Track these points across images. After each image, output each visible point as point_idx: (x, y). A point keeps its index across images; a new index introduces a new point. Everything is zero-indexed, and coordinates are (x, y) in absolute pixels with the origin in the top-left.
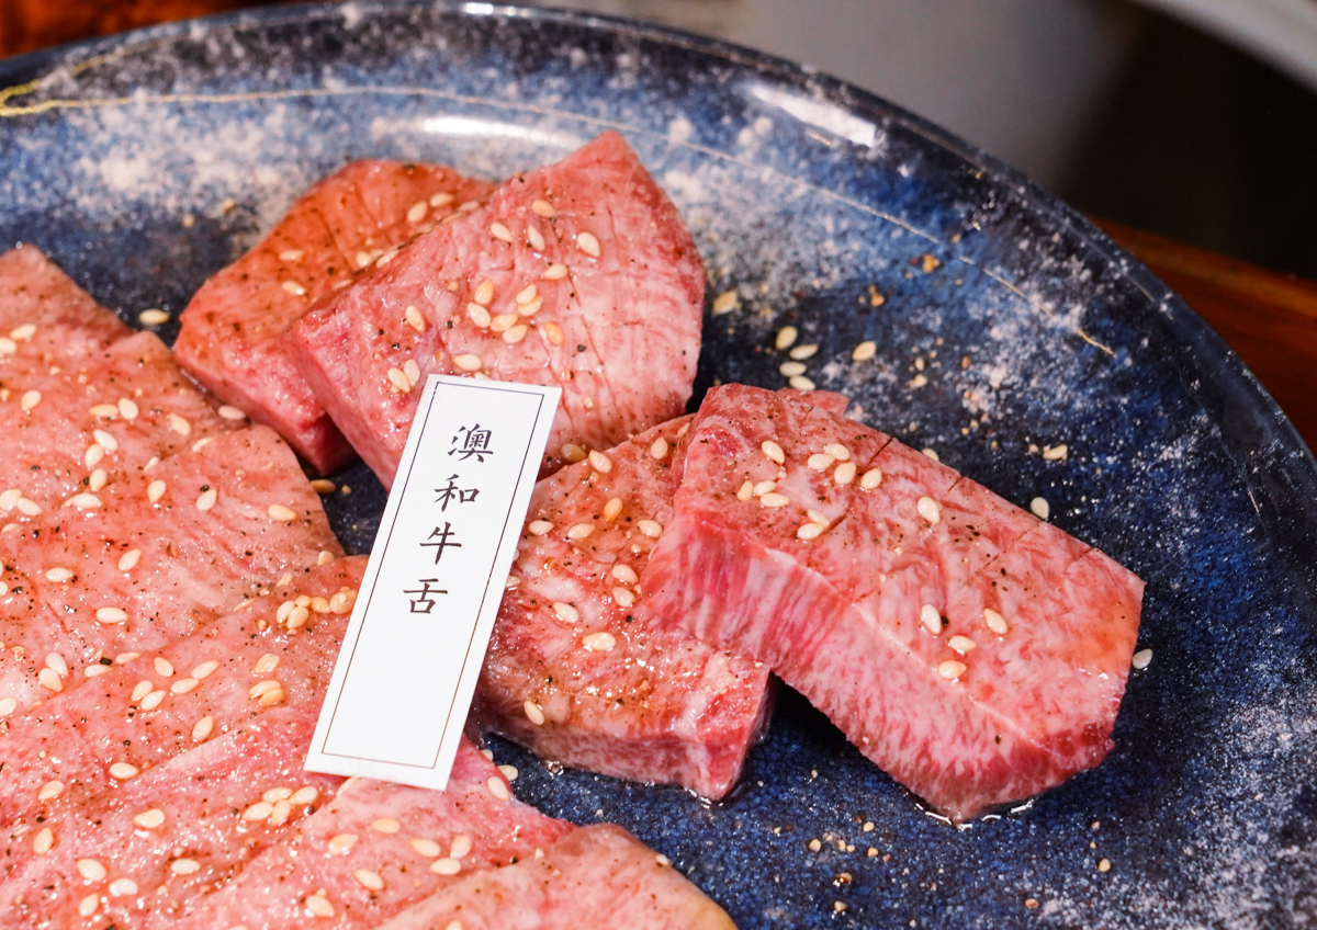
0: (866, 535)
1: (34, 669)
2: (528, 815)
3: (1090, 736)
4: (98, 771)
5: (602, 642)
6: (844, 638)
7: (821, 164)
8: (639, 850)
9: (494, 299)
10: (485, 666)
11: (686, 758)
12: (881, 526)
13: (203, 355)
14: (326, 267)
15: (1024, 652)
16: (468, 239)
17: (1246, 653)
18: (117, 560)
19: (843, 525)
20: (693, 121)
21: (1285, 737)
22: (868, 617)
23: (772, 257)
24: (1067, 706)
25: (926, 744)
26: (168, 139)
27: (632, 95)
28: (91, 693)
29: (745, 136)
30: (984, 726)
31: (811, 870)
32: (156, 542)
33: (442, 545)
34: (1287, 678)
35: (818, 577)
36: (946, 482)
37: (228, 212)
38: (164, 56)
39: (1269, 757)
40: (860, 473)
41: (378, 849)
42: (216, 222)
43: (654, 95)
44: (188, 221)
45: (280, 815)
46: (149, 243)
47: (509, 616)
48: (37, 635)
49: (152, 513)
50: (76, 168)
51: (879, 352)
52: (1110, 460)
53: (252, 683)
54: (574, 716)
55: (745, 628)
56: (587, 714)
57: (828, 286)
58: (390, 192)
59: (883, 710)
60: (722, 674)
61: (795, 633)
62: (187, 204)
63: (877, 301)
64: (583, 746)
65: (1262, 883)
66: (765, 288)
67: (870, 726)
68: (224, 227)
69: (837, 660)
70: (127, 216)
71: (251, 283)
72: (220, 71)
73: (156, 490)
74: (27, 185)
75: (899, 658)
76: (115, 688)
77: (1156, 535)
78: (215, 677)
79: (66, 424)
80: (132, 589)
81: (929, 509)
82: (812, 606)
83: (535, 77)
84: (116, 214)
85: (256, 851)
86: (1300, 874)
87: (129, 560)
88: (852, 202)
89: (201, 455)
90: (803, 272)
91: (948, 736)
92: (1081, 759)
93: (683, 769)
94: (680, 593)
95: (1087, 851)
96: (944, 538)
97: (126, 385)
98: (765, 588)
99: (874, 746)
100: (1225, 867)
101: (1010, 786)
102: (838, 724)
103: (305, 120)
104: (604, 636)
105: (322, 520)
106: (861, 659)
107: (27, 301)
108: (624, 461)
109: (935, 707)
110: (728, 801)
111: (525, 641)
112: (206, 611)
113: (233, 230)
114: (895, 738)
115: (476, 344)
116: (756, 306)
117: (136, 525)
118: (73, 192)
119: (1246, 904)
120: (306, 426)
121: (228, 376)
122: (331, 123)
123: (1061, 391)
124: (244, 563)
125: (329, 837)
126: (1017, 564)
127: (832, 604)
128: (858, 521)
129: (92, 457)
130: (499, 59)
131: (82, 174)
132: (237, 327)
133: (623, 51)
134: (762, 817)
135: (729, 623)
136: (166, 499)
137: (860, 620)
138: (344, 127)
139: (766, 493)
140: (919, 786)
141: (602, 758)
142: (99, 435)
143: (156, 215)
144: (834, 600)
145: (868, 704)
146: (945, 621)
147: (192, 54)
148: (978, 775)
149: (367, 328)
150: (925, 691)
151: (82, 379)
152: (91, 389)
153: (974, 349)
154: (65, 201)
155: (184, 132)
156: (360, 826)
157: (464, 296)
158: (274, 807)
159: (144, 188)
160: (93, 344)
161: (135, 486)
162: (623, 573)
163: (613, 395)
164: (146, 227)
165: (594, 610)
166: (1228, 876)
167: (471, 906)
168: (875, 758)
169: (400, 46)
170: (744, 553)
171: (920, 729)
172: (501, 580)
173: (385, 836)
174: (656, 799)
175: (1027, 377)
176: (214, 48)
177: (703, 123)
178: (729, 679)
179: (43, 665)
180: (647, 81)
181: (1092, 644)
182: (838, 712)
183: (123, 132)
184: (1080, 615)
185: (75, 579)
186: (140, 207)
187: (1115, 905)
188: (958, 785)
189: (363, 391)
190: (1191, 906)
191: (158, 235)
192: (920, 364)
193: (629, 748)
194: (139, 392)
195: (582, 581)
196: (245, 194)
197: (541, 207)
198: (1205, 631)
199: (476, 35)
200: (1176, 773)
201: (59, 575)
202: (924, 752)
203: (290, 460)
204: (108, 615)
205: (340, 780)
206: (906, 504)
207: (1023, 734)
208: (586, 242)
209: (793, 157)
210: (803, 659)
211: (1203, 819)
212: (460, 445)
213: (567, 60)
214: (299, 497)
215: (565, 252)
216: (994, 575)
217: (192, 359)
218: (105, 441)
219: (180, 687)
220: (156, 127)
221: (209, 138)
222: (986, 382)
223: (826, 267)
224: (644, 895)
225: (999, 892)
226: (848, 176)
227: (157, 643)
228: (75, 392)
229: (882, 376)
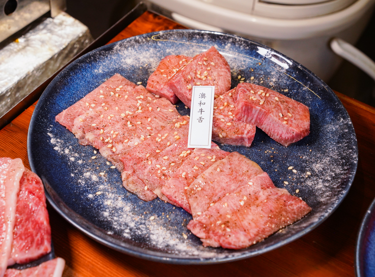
0: (269, 103)
1: (139, 137)
2: (223, 152)
3: (306, 130)
4: (154, 152)
5: (229, 124)
6: (268, 119)
7: (239, 50)
8: (241, 155)
9: (201, 73)
10: (212, 130)
11: (244, 141)
12: (270, 102)
13: (152, 87)
14: (169, 72)
15: (295, 119)
16: (195, 64)
17: (324, 117)
18: (147, 120)
19: (265, 102)
20: (218, 45)
21: (334, 129)
22: (272, 116)
23: (234, 65)
24: (302, 127)
25: (281, 135)
26: (135, 55)
27: (207, 42)
28: (149, 140)
29: (226, 47)
30: (291, 130)
31: (266, 156)
32: (153, 116)
33: (201, 112)
34: (332, 120)
35: (264, 110)
36: (278, 94)
37: (147, 66)
38: (133, 42)
39: (332, 132)
40: (266, 94)
41: (202, 159)
42: (145, 68)
43: (211, 42)
44: (141, 68)
45: (185, 155)
46: (135, 72)
47: (214, 121)
48: (138, 132)
49: (150, 112)
50: (122, 61)
51: (254, 78)
52: (295, 91)
53: (174, 136)
54: (227, 136)
55: (252, 119)
56: (229, 135)
57: (244, 69)
58: (175, 60)
59: (274, 130)
60: (249, 127)
61: (260, 119)
62: (140, 65)
63: (252, 70)
64: (228, 140)
65: (336, 150)
66: (234, 70)
67: (272, 133)
68: (147, 68)
69: (267, 123)
70: (131, 68)
71: (157, 75)
72: (142, 44)
73: (150, 109)
74: (115, 64)
75: (277, 121)
76: (153, 139)
77: (305, 101)
78: (168, 136)
79: (133, 100)
80: (151, 124)
81: (277, 99)
82: (263, 115)
83: (191, 41)
84: (129, 68)
85: (183, 161)
86: (342, 148)
87: (149, 119)
88: (245, 55)
89: (155, 103)
90: (240, 67)
91: (285, 133)
92: (306, 134)
93: (243, 143)
94: (241, 115)
95: (307, 149)
96: (280, 103)
97: (140, 93)
98: (255, 112)
99: (273, 136)
100: (330, 148)
101: (295, 140)
102: (267, 133)
103: (156, 50)
104: (230, 123)
105: (177, 111)
106: (271, 122)
107: (120, 82)
108: (225, 97)
109: (283, 129)
110: (251, 147)
111: (217, 125)
112: (163, 126)
113: (148, 68)
114: (276, 134)
115: (199, 81)
116: (233, 73)
117: (149, 114)
118: (122, 65)
119: (335, 153)
120: (171, 97)
121: (157, 90)
122: (160, 51)
123: (285, 81)
124: (167, 119)
125: (195, 157)
126: (291, 106)
127: (266, 114)
128: (267, 101)
129: (138, 104)
130: (185, 38)
131: (123, 62)
132: (158, 82)
133: (205, 35)
134: (256, 149)
135: (249, 119)
136: (152, 110)
137: (271, 116)
138: (162, 51)
139: (253, 98)
140: (280, 142)
141: (231, 142)
142: (139, 101)
143: (135, 67)
144: (267, 113)
145: (272, 129)
146: (283, 115)
147: (137, 41)
148: (290, 139)
149: (183, 79)
150: (281, 126)
151: (133, 93)
152: (135, 94)
153: (269, 76)
154: (121, 66)
155: (137, 54)
156: (199, 155)
157: (196, 74)
158: (184, 154)
159: (133, 63)
160: (132, 88)
161: (147, 109)
162: (230, 113)
163: (220, 87)
164: (134, 69)
165: (227, 119)
166: (331, 150)
167: (220, 165)
168: (273, 138)
169: (169, 37)
170: (252, 107)
171: (280, 133)
172: (212, 116)
173: (203, 156)
174: (240, 148)
175: (279, 80)
176: (140, 40)
177: (219, 45)
178: (250, 128)
179: (141, 137)
180: (209, 40)
181: (304, 117)
182: (267, 131)
183: (128, 55)
184: (301, 113)
185: (142, 123)
186: (133, 66)
187: (314, 156)
188: (286, 141)
189: (183, 89)
190: (326, 155)
191: (137, 70)
192: (261, 79)
193: (236, 140)
194: (143, 94)
195: (224, 115)
196: (149, 63)
197: (205, 59)
198: (317, 114)
199: (181, 35)
200: (318, 136)
201: (139, 123)
202: (281, 136)
203: (169, 102)
204: (149, 128)
205: (194, 149)
206: (273, 98)
207: (297, 131)
208: (212, 63)
209: (235, 49)
210: (261, 123)
211: (324, 142)
212: (200, 96)
213: (196, 37)
214: (173, 108)
215: (210, 65)
216: (288, 108)
217: (150, 88)
218: (140, 102)
219: (163, 138)
220: (133, 53)
221: (141, 54)
222: (272, 81)
223: (243, 66)
224: (244, 161)
225: (295, 156)
226: (244, 51)
227: (157, 132)
228: (133, 95)
229: (256, 82)
